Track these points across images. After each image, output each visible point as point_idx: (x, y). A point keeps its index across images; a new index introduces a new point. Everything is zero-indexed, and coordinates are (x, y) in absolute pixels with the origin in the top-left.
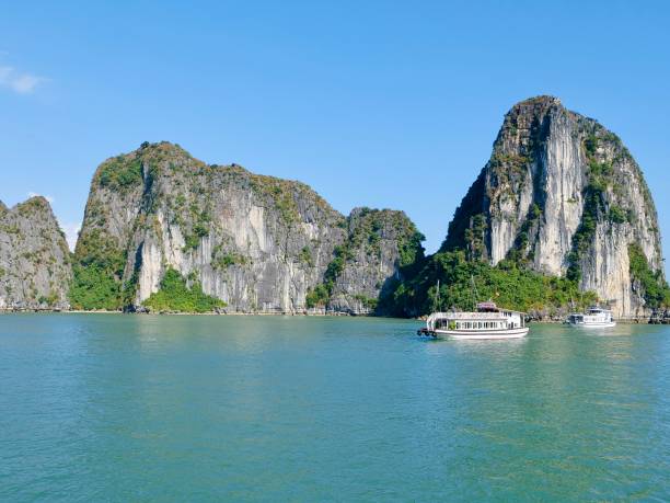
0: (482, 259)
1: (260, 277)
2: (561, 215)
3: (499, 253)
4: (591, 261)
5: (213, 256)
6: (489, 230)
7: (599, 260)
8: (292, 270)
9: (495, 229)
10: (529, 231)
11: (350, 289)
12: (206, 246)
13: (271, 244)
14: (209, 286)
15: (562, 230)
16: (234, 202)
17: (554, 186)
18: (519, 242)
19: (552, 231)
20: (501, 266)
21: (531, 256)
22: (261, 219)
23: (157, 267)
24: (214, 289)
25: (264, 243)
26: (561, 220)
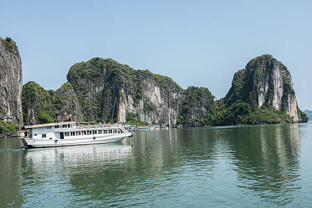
0: (255, 105)
1: (160, 113)
2: (278, 91)
3: (261, 104)
4: (288, 105)
5: (144, 107)
6: (257, 96)
7: (289, 105)
8: (171, 111)
9: (259, 96)
10: (269, 96)
11: (192, 117)
12: (141, 103)
13: (163, 101)
14: (143, 118)
15: (278, 97)
16: (149, 85)
17: (276, 83)
18: (267, 100)
19: (276, 96)
20: (261, 107)
21: (271, 104)
22: (159, 91)
23: (125, 111)
24: (145, 119)
25: (160, 101)
26: (278, 93)
